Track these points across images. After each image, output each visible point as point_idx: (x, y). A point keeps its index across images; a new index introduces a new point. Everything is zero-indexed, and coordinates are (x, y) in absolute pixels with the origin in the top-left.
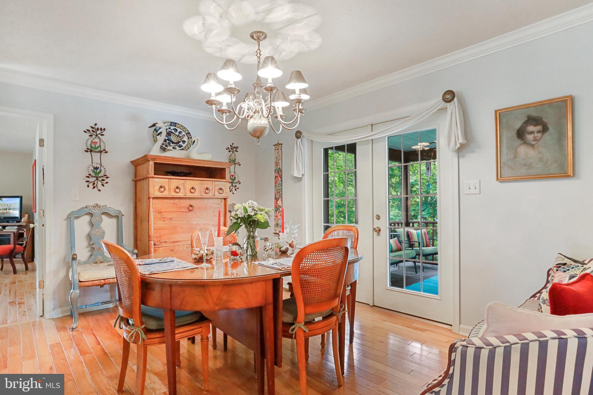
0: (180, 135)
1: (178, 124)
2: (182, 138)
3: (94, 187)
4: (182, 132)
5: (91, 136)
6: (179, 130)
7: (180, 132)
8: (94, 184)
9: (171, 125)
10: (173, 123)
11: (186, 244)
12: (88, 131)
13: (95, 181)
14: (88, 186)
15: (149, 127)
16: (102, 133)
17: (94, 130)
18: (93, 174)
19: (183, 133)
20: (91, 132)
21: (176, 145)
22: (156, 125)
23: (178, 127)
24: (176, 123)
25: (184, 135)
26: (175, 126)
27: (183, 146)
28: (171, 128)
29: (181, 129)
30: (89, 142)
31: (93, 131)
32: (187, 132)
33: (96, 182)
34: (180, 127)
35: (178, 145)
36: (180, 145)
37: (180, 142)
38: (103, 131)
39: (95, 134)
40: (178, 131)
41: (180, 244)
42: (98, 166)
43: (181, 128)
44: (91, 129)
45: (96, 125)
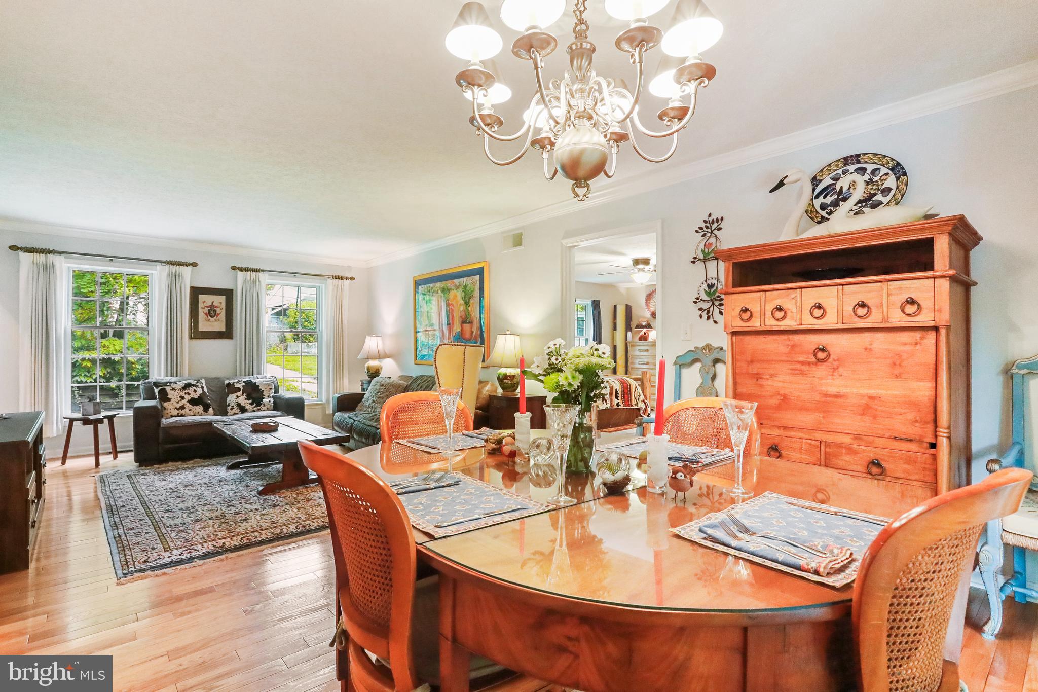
0: (875, 179)
1: (865, 154)
2: (880, 183)
3: (708, 318)
4: (879, 169)
5: (704, 235)
6: (870, 167)
7: (874, 172)
8: (708, 312)
9: (845, 165)
10: (851, 156)
11: (807, 436)
12: (701, 228)
13: (709, 308)
14: (701, 316)
15: (771, 191)
16: (719, 227)
17: (708, 225)
18: (706, 298)
19: (884, 170)
20: (705, 229)
21: (864, 204)
22: (784, 182)
23: (866, 162)
24: (858, 156)
25: (887, 174)
26: (859, 162)
27: (883, 203)
28: (849, 170)
29: (876, 163)
30: (702, 246)
31: (707, 227)
32: (891, 164)
33: (711, 309)
34: (872, 159)
35: (870, 202)
36: (874, 203)
37: (875, 194)
38: (720, 222)
39: (709, 230)
40: (869, 171)
41: (793, 434)
42: (715, 282)
43: (876, 159)
44: (703, 225)
45: (710, 215)
